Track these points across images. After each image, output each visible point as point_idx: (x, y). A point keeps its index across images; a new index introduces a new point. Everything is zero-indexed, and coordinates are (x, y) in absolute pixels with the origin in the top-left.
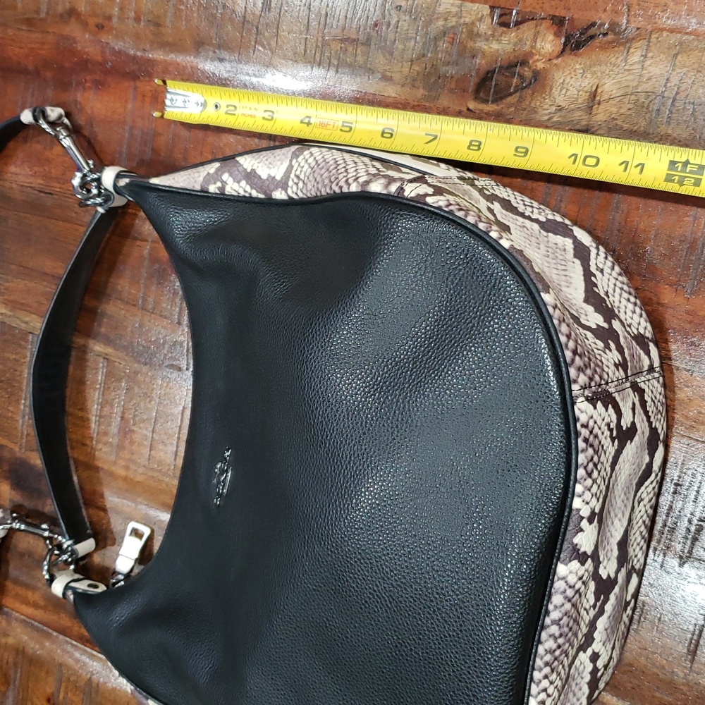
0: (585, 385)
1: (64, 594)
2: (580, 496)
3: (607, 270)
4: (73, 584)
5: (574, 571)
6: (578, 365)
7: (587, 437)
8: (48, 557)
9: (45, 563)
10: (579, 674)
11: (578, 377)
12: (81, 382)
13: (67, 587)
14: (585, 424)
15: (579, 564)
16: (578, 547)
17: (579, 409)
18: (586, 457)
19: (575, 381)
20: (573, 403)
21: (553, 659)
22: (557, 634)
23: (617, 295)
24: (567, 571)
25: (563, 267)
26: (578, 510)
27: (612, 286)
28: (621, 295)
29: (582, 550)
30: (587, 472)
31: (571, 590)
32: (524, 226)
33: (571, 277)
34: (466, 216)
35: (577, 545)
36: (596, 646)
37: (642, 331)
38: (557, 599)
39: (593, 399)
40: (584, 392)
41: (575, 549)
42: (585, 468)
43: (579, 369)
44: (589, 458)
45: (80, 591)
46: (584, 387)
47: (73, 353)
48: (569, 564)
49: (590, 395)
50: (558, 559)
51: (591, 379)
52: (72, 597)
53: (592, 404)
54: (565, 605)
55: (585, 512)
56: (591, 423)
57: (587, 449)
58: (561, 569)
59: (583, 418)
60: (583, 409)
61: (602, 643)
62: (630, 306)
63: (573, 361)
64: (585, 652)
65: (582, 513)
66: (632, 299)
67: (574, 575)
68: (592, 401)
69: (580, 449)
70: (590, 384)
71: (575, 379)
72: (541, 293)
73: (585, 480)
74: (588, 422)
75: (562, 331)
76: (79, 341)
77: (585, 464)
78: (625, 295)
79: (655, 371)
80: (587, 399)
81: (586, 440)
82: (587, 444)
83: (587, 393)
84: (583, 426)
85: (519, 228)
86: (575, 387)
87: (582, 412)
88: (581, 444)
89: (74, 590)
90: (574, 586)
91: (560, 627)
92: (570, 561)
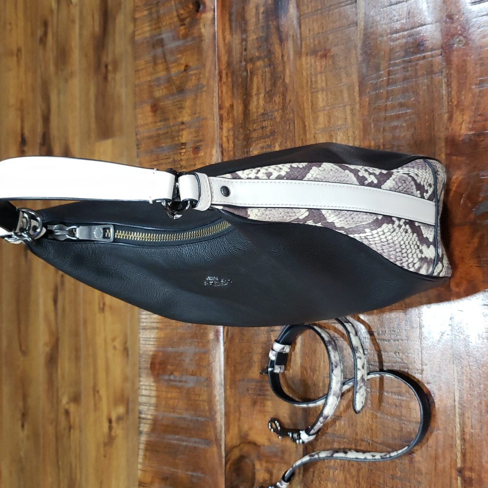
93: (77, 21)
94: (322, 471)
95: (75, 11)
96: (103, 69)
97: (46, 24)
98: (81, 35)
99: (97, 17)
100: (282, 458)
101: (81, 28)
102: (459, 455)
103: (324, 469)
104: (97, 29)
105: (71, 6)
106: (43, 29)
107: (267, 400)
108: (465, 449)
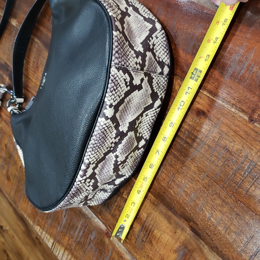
0: (117, 63)
1: (10, 112)
2: (107, 98)
3: (160, 38)
4: (14, 110)
5: (103, 121)
6: (116, 56)
7: (113, 79)
8: (9, 100)
9: (8, 102)
10: (110, 160)
11: (115, 60)
12: (30, 50)
13: (12, 110)
14: (113, 75)
15: (105, 120)
16: (105, 114)
17: (112, 70)
18: (111, 86)
19: (113, 61)
20: (110, 67)
21: (93, 147)
22: (95, 139)
23: (159, 47)
24: (101, 121)
25: (142, 32)
26: (106, 102)
27: (159, 43)
28: (161, 47)
29: (106, 115)
30: (110, 91)
31: (101, 127)
32: (137, 17)
33: (141, 35)
34: (104, 3)
35: (105, 113)
36: (118, 153)
37: (164, 61)
38: (97, 128)
39: (118, 68)
40: (115, 65)
41: (104, 114)
42: (110, 89)
43: (116, 58)
44: (112, 86)
45: (15, 112)
46: (116, 63)
47: (30, 40)
48: (102, 119)
49: (118, 67)
50: (99, 116)
51: (120, 62)
52: (12, 113)
53: (117, 70)
54: (99, 131)
55: (108, 103)
56: (116, 76)
57: (112, 83)
58: (100, 119)
59: (112, 73)
60: (114, 70)
61: (120, 153)
62: (163, 52)
63: (115, 54)
64: (113, 153)
65: (107, 103)
66: (165, 50)
67: (103, 123)
68: (118, 69)
69: (109, 82)
70: (119, 63)
71: (114, 60)
72: (113, 31)
73: (109, 93)
74: (114, 75)
75: (115, 44)
76: (32, 37)
77: (110, 88)
78: (163, 48)
79: (164, 75)
80: (116, 68)
81: (112, 80)
82: (112, 82)
83: (116, 66)
84: (112, 75)
85: (135, 17)
86: (113, 63)
87: (113, 71)
88: (110, 81)
89: (13, 112)
90: (102, 126)
91: (96, 137)
92: (102, 118)
93: (14, 235)
94: (209, 226)
95: (11, 232)
96: (37, 241)
97: (5, 251)
98: (20, 239)
99: (20, 224)
100: (189, 251)
101: (18, 236)
102: (241, 115)
103: (209, 223)
104: (23, 228)
105: (8, 232)
106: (5, 255)
107: (153, 231)
108: (240, 108)
